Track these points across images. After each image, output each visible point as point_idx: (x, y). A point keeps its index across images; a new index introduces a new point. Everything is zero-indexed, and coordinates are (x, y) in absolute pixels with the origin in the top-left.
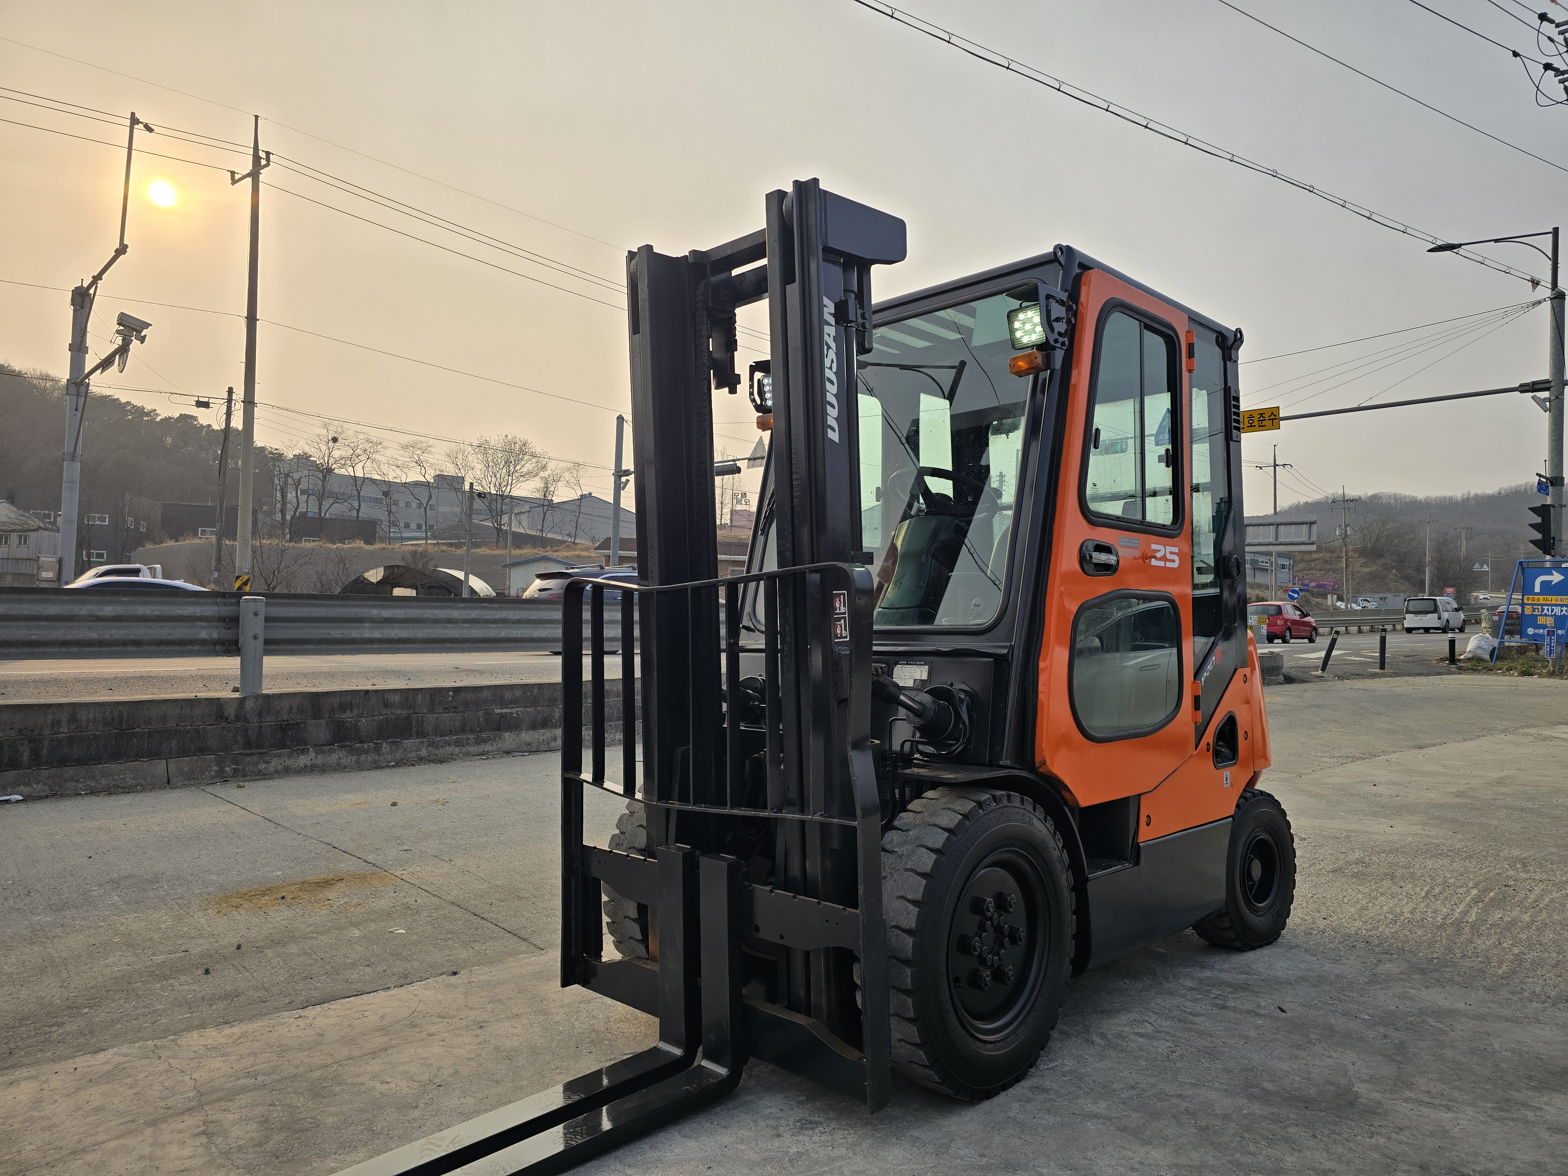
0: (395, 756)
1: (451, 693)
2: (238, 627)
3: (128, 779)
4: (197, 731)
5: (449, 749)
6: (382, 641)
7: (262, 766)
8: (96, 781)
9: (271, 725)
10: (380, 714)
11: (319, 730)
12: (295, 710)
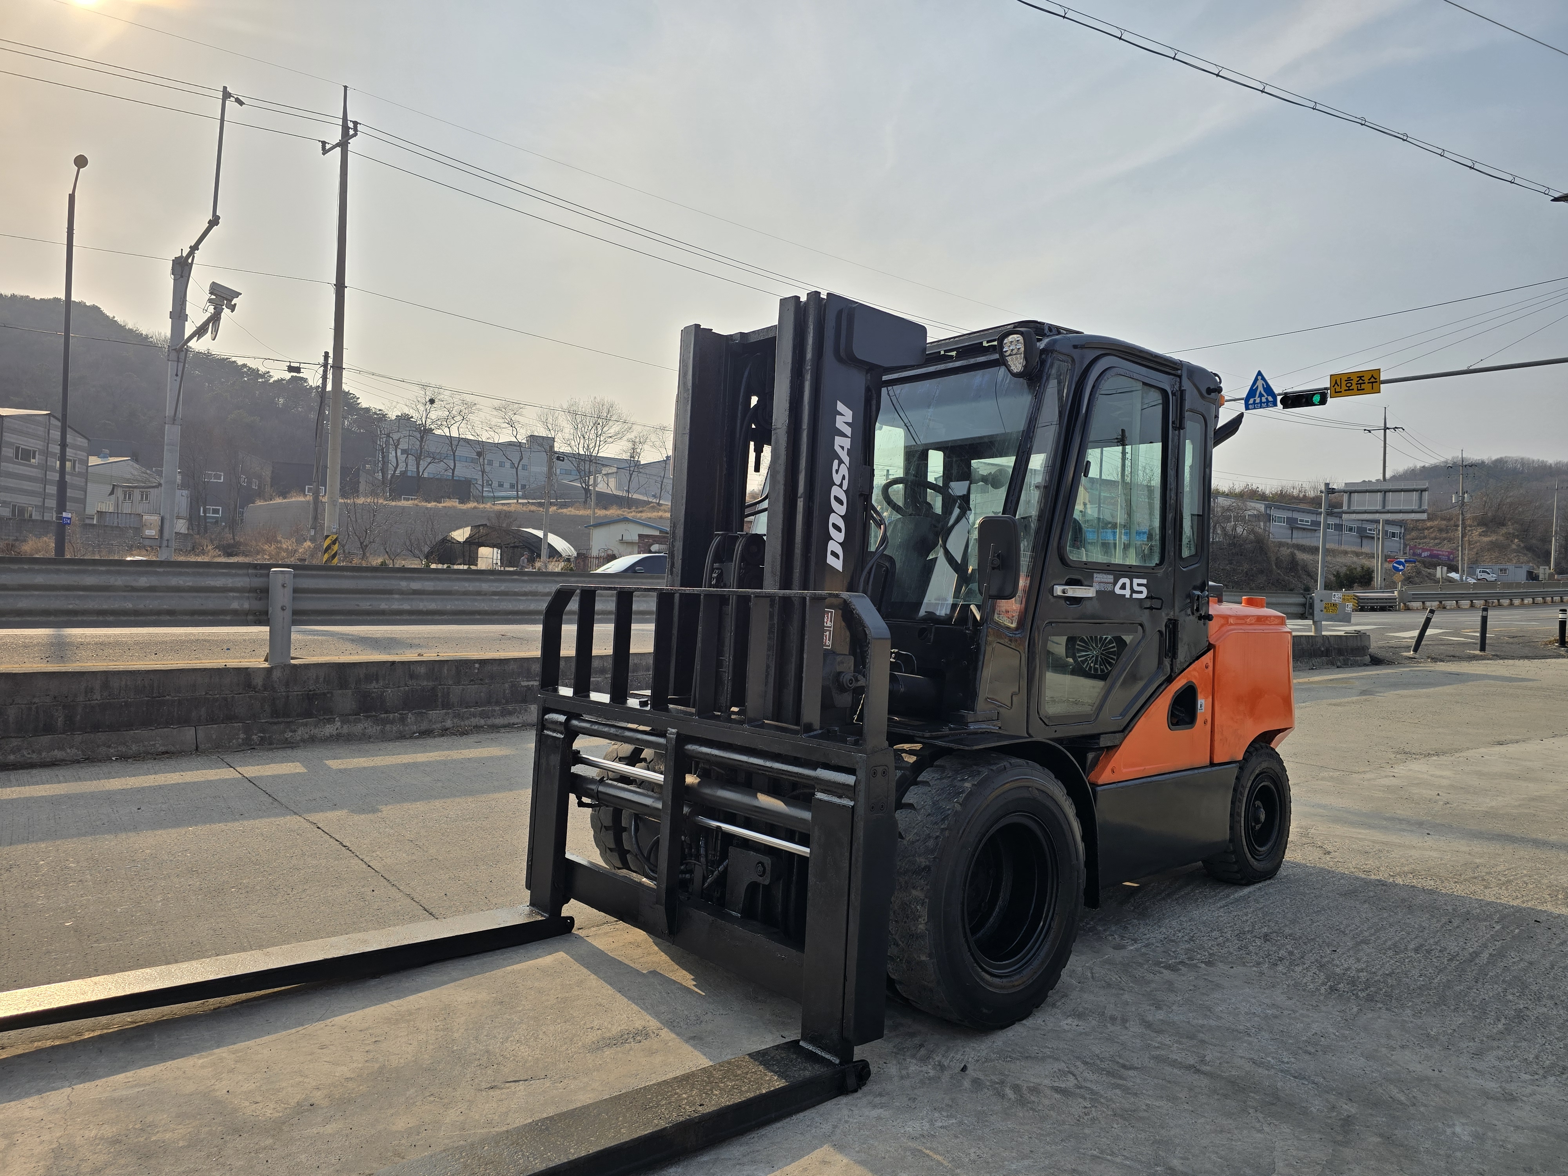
0: (420, 726)
1: (477, 665)
2: (268, 598)
3: (158, 745)
4: (226, 699)
5: (474, 721)
6: (411, 613)
7: (289, 735)
8: (127, 746)
9: (297, 695)
10: (406, 685)
11: (345, 700)
12: (321, 680)
